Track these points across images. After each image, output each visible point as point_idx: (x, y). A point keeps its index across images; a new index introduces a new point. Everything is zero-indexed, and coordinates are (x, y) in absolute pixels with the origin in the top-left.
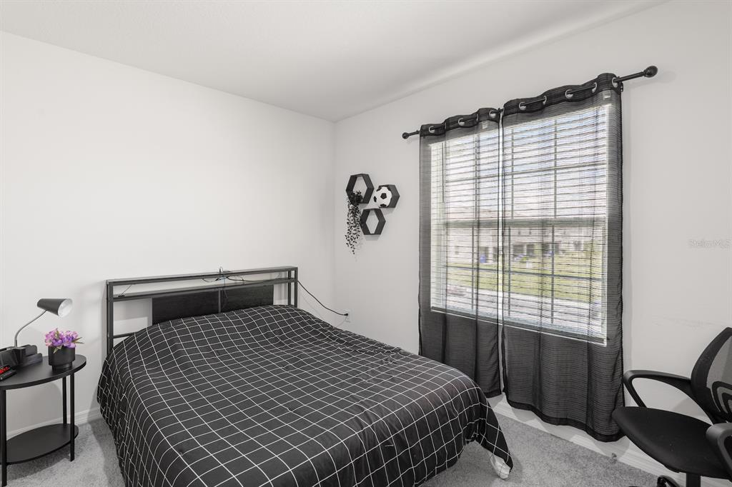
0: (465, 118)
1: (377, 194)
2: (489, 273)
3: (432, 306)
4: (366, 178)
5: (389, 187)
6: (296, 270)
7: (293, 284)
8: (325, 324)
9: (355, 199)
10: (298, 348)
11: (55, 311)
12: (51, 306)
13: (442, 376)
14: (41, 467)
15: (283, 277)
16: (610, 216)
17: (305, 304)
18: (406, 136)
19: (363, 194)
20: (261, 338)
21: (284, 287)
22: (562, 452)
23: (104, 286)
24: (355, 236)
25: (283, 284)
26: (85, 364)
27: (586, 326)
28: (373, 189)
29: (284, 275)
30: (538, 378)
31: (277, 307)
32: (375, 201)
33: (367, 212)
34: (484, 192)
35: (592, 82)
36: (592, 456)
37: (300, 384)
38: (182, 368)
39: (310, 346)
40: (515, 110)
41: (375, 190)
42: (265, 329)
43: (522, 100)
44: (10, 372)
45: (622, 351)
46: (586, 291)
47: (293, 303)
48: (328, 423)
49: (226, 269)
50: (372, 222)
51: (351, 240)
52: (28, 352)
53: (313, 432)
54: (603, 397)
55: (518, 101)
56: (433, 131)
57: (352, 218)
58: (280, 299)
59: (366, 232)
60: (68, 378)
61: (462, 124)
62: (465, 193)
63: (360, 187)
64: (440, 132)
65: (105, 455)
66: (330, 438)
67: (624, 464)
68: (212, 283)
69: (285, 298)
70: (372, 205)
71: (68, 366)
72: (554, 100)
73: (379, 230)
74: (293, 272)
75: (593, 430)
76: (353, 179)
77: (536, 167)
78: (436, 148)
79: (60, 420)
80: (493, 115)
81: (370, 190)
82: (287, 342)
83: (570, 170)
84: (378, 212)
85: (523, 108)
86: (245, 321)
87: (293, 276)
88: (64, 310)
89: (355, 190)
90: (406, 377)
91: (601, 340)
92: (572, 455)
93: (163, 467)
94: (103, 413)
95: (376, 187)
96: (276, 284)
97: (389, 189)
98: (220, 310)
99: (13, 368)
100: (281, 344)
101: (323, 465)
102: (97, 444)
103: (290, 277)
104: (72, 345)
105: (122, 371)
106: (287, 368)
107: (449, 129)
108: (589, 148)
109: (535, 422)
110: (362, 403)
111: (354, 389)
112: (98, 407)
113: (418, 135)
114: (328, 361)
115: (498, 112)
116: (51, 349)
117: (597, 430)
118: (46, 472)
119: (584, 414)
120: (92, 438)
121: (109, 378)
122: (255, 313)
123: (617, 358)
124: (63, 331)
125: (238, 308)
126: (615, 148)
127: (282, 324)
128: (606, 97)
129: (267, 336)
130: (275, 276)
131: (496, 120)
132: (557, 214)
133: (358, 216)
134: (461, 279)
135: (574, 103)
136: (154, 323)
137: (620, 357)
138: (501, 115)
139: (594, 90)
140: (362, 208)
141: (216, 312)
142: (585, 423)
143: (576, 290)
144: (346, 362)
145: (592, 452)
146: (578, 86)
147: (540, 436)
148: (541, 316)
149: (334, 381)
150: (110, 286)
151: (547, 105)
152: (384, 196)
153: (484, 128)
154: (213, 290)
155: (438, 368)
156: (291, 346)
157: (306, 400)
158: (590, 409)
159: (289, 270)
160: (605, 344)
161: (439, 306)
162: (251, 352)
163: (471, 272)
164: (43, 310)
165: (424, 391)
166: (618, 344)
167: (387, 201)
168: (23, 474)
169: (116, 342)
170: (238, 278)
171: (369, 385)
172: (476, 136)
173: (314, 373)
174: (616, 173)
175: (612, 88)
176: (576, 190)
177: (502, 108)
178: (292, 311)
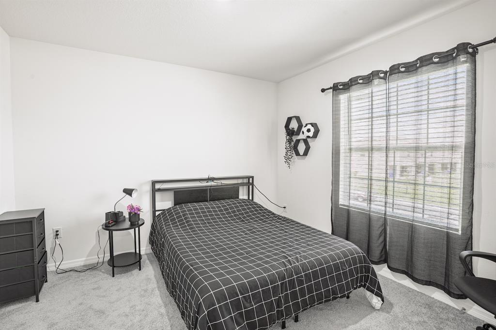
0: (363, 78)
1: (304, 129)
2: (379, 182)
3: (340, 203)
4: (298, 119)
5: (312, 124)
6: (253, 177)
7: (251, 186)
8: (270, 212)
9: (290, 133)
10: (253, 224)
11: (131, 195)
12: (129, 192)
13: (340, 245)
14: (127, 271)
15: (245, 182)
16: (466, 143)
17: (258, 199)
18: (323, 90)
19: (296, 130)
20: (232, 216)
21: (246, 188)
22: (424, 302)
23: (151, 183)
24: (290, 157)
25: (245, 187)
26: (144, 223)
27: (446, 219)
28: (302, 126)
29: (246, 181)
30: (410, 253)
31: (241, 200)
32: (303, 134)
33: (298, 141)
34: (376, 127)
35: (453, 49)
36: (447, 307)
37: (253, 243)
38: (190, 229)
39: (260, 223)
40: (397, 71)
41: (303, 127)
42: (234, 212)
43: (402, 64)
44: (114, 223)
45: (472, 238)
46: (447, 196)
47: (251, 198)
48: (267, 262)
49: (212, 176)
50: (302, 148)
51: (288, 159)
52: (120, 215)
53: (258, 265)
54: (457, 269)
55: (399, 65)
56: (341, 87)
57: (288, 145)
58: (243, 195)
59: (298, 154)
60: (137, 229)
61: (361, 81)
62: (363, 128)
63: (294, 125)
64: (346, 87)
65: (154, 270)
66: (268, 270)
67: (471, 315)
68: (204, 184)
69: (246, 195)
70: (301, 136)
71: (137, 223)
72: (424, 63)
73: (306, 153)
74: (251, 179)
75: (449, 291)
76: (289, 120)
77: (413, 109)
78: (343, 97)
79: (133, 251)
80: (382, 75)
81: (300, 126)
82: (246, 220)
83: (436, 111)
84: (305, 141)
85: (403, 69)
86: (223, 206)
87: (251, 182)
88: (134, 194)
89: (291, 127)
90: (317, 244)
91: (457, 230)
92: (431, 304)
93: (184, 272)
94: (153, 249)
95: (304, 125)
96: (241, 186)
97: (312, 126)
98: (209, 200)
99: (115, 222)
100: (243, 221)
101: (263, 282)
102: (150, 264)
103: (249, 182)
104: (139, 213)
105: (161, 228)
106: (246, 234)
107: (352, 85)
108: (450, 95)
109: (407, 282)
110: (287, 255)
111: (283, 248)
112: (150, 246)
113: (332, 90)
114: (270, 232)
115: (385, 73)
116: (130, 213)
117: (451, 290)
118: (129, 273)
119: (443, 279)
120: (148, 261)
121: (155, 232)
122: (228, 202)
123: (468, 242)
124: (134, 205)
125: (218, 199)
126: (470, 96)
127: (244, 209)
128: (463, 59)
129: (235, 216)
130: (240, 181)
131: (384, 78)
132: (429, 142)
133: (293, 144)
134: (359, 186)
135: (440, 64)
136: (175, 205)
137: (470, 242)
138: (388, 74)
139: (454, 55)
140: (295, 138)
141: (207, 201)
142: (443, 285)
143: (439, 195)
144: (281, 233)
145: (447, 305)
146: (443, 52)
147: (409, 291)
148: (414, 212)
149: (272, 242)
150: (154, 183)
151: (420, 67)
152: (309, 131)
153: (375, 84)
154: (205, 188)
155: (339, 241)
156: (249, 222)
157: (256, 250)
158: (447, 276)
159: (249, 178)
160: (460, 233)
161: (345, 204)
162: (226, 224)
163: (367, 181)
164: (125, 194)
165: (326, 252)
166: (469, 233)
167: (311, 134)
168: (120, 273)
169: (157, 213)
170: (218, 181)
171: (293, 246)
172: (370, 89)
173: (261, 237)
174: (470, 113)
175: (468, 53)
176: (441, 125)
177: (388, 70)
178: (250, 202)
